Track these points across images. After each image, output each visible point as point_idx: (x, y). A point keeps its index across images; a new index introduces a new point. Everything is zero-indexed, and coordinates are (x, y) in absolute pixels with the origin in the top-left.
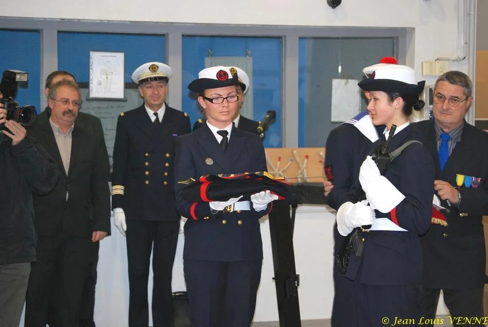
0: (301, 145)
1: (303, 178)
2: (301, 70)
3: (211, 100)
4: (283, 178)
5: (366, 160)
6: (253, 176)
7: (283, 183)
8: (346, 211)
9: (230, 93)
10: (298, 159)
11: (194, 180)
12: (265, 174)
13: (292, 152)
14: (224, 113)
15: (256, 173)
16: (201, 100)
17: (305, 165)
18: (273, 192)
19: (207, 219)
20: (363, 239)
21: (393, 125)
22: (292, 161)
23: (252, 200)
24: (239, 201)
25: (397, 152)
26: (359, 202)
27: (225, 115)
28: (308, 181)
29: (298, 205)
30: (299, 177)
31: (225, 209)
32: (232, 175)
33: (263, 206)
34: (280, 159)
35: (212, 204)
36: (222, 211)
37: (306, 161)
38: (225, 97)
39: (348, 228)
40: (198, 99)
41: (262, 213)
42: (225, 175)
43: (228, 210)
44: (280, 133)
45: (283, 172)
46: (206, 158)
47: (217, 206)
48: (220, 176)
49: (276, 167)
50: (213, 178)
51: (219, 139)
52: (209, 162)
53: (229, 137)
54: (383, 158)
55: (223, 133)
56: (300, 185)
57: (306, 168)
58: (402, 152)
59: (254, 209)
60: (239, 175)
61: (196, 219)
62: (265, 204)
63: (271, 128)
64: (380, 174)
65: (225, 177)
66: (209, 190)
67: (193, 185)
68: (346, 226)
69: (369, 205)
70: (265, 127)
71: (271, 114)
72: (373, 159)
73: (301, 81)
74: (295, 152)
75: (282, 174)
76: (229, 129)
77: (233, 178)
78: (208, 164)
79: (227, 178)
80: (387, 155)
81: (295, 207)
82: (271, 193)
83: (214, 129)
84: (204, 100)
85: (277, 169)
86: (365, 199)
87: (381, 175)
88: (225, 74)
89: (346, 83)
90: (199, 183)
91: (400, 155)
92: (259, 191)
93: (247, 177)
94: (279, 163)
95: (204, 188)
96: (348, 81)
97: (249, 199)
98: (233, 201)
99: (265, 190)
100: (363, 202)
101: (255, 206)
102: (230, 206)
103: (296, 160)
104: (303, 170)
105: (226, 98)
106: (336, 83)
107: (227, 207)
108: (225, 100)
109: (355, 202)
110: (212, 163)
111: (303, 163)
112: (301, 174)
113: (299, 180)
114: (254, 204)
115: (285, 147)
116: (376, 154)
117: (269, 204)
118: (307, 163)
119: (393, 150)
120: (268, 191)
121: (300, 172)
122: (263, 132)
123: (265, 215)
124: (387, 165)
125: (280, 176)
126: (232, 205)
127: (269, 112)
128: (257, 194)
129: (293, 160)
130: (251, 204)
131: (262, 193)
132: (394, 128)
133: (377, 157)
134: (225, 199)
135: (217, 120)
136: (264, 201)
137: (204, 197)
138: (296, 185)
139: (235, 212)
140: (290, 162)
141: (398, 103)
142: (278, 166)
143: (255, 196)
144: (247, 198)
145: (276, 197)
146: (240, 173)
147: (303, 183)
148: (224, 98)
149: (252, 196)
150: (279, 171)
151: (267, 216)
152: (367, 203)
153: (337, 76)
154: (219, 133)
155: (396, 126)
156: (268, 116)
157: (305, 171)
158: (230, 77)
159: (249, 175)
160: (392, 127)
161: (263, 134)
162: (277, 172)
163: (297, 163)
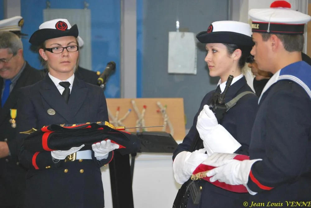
0: (139, 95)
1: (141, 128)
2: (139, 23)
3: (51, 50)
4: (124, 128)
5: (203, 109)
6: (94, 126)
7: (123, 132)
8: (184, 159)
9: (70, 43)
10: (136, 109)
11: (36, 130)
12: (106, 123)
13: (131, 102)
14: (65, 64)
15: (98, 123)
16: (42, 52)
17: (143, 115)
18: (114, 141)
19: (48, 168)
20: (201, 188)
21: (230, 76)
22: (130, 111)
23: (94, 149)
24: (80, 150)
25: (232, 102)
26: (196, 151)
27: (65, 65)
28: (146, 130)
29: (138, 153)
30: (137, 126)
31: (67, 158)
32: (74, 125)
33: (104, 155)
34: (118, 109)
35: (54, 153)
36: (64, 160)
37: (144, 110)
38: (64, 46)
39: (186, 176)
40: (40, 51)
41: (103, 162)
42: (67, 125)
43: (70, 159)
44: (119, 84)
45: (122, 121)
46: (48, 109)
47: (58, 155)
48: (62, 126)
49: (115, 117)
50: (55, 128)
51: (61, 90)
52: (52, 112)
53: (71, 88)
54: (219, 107)
55: (65, 85)
56: (139, 134)
57: (144, 117)
58: (238, 103)
59: (96, 158)
60: (80, 125)
61: (38, 168)
62: (106, 152)
63: (111, 79)
64: (217, 122)
65: (66, 127)
66: (50, 139)
67: (34, 135)
68: (184, 174)
69: (206, 153)
70: (106, 78)
71: (111, 65)
72: (211, 108)
73: (138, 33)
74: (133, 102)
75: (121, 123)
76: (71, 80)
77: (74, 127)
78: (50, 114)
79: (69, 127)
80: (223, 104)
81: (134, 155)
82: (111, 142)
83: (56, 81)
84: (44, 51)
85: (116, 119)
86: (203, 147)
87: (219, 123)
88: (65, 25)
89: (182, 36)
90: (40, 133)
91: (235, 105)
92: (100, 141)
93: (88, 127)
94: (117, 113)
95: (45, 137)
96: (184, 34)
97: (91, 148)
98: (74, 150)
99: (105, 139)
100: (201, 150)
101: (96, 155)
102: (72, 155)
103: (134, 110)
104: (141, 120)
105: (66, 48)
106: (172, 35)
107: (69, 156)
108: (65, 49)
109: (192, 150)
110: (54, 114)
111: (141, 114)
112: (139, 123)
113: (138, 130)
114: (95, 153)
115: (124, 97)
116: (213, 104)
117: (110, 153)
118: (145, 113)
119: (229, 100)
120: (109, 141)
121: (138, 121)
122: (104, 83)
123: (106, 164)
124: (223, 114)
125: (119, 125)
126: (74, 154)
127: (109, 64)
128: (98, 144)
129: (132, 110)
130: (93, 153)
131: (103, 142)
132: (230, 79)
133: (214, 107)
134: (67, 148)
135: (57, 71)
136: (105, 150)
137: (45, 146)
138: (135, 134)
139: (77, 161)
140: (129, 112)
141: (236, 55)
142: (117, 116)
143: (96, 146)
144: (88, 147)
145: (117, 146)
146: (81, 123)
147: (142, 133)
148: (64, 48)
149: (93, 145)
150: (118, 120)
151: (108, 165)
152: (205, 152)
153: (174, 29)
154: (61, 84)
155: (233, 77)
156: (108, 68)
157: (143, 120)
158: (69, 27)
159: (91, 125)
160: (229, 78)
161: (103, 85)
162: (116, 122)
163: (136, 114)
